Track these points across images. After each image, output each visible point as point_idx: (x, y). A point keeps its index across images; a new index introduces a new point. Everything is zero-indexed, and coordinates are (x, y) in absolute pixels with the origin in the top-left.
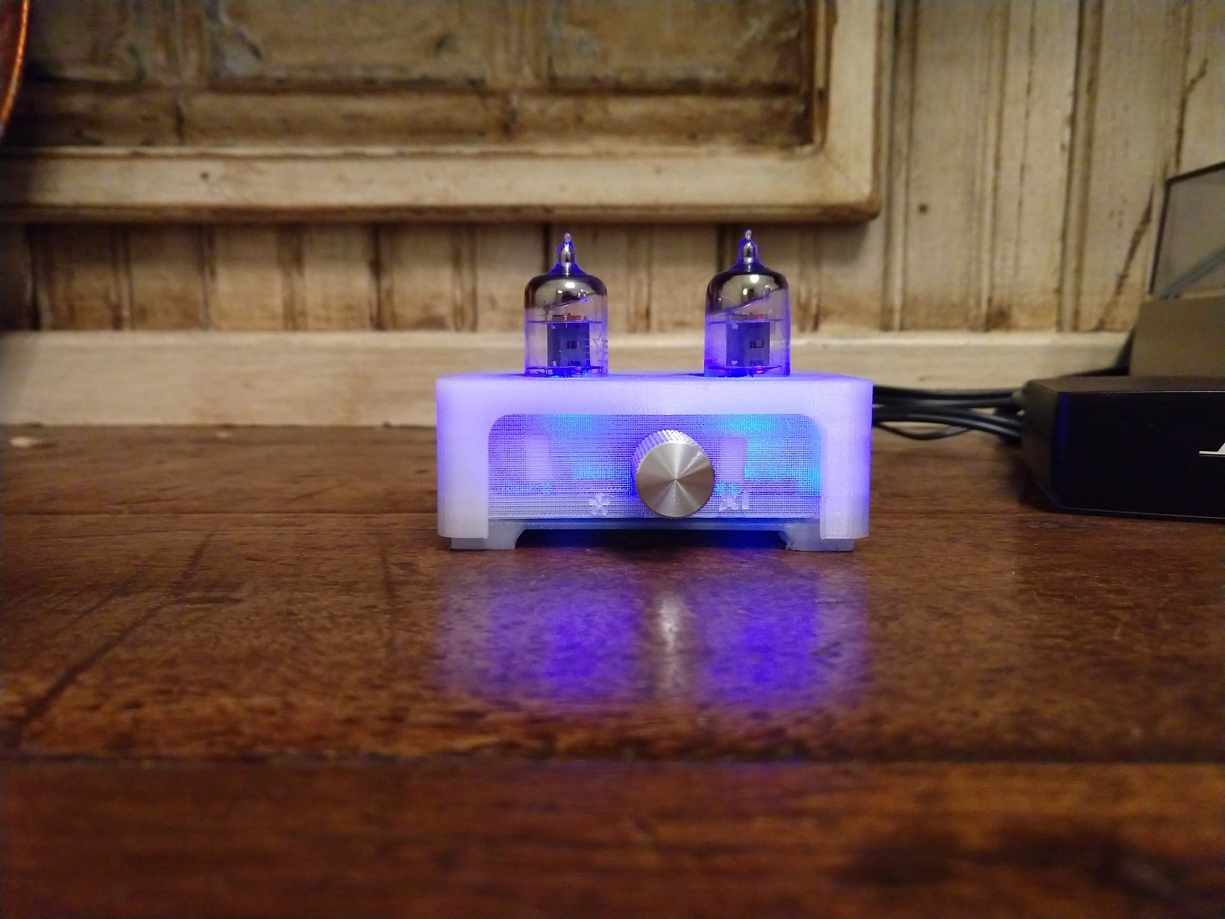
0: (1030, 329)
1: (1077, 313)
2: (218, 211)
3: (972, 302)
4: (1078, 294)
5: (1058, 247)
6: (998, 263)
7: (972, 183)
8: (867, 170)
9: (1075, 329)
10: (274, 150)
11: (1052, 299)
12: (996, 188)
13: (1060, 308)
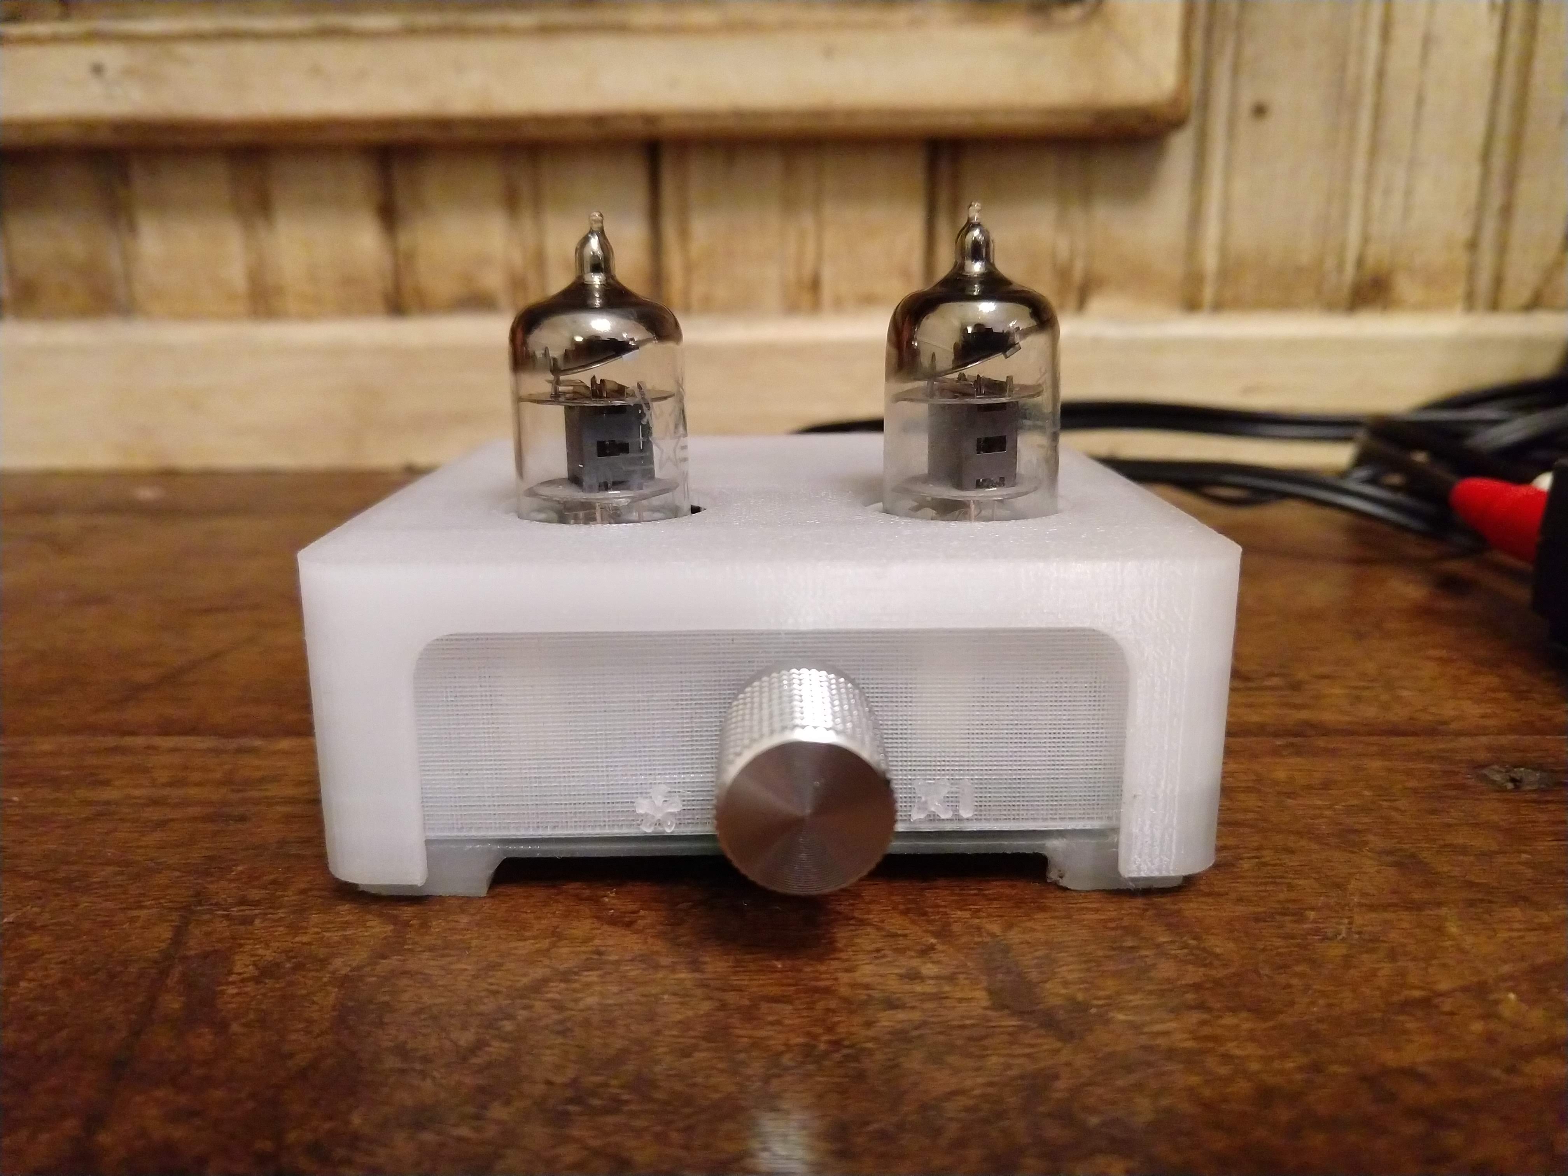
0: (1423, 307)
1: (1498, 281)
2: (121, 126)
3: (1330, 263)
4: (1502, 248)
5: (1475, 171)
6: (1377, 201)
7: (1343, 67)
8: (1171, 48)
9: (1494, 306)
10: (204, 22)
11: (1461, 258)
12: (1381, 74)
13: (1472, 272)
